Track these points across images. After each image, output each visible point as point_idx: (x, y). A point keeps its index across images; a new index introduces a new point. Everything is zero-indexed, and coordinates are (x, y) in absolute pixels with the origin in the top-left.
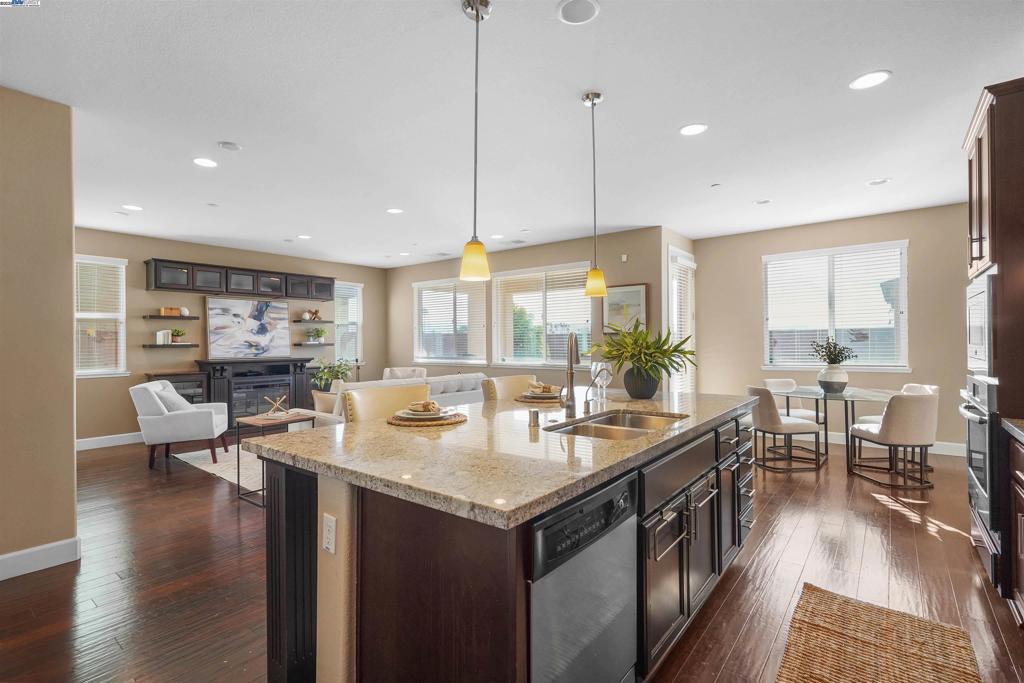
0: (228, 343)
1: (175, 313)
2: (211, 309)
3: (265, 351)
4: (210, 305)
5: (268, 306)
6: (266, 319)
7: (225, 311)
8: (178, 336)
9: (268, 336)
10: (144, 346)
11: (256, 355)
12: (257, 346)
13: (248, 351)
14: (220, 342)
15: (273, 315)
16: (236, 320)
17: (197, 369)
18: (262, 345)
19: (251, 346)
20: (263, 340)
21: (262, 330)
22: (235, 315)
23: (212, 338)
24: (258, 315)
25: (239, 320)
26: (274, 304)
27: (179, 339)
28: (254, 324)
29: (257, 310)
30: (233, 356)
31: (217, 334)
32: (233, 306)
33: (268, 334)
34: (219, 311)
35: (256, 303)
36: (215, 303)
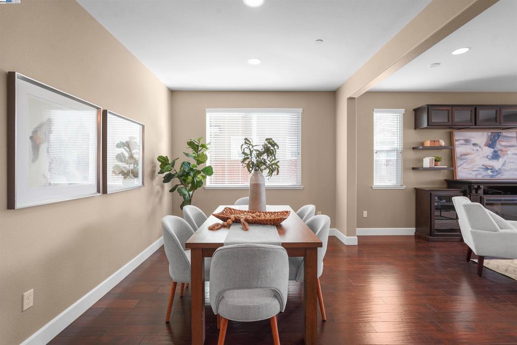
0: (470, 166)
1: (436, 145)
2: (457, 140)
3: (499, 172)
4: (456, 138)
5: (499, 136)
6: (498, 147)
7: (467, 141)
8: (438, 161)
9: (501, 160)
10: (413, 169)
11: (492, 176)
12: (492, 169)
13: (485, 173)
14: (465, 166)
15: (503, 143)
16: (475, 148)
17: (446, 186)
18: (497, 168)
19: (487, 169)
20: (497, 164)
21: (496, 156)
22: (474, 144)
23: (458, 162)
24: (491, 144)
25: (478, 148)
26: (504, 134)
27: (439, 163)
28: (489, 151)
29: (491, 140)
30: (474, 177)
31: (462, 159)
32: (472, 138)
33: (500, 159)
34: (462, 142)
35: (490, 134)
36: (459, 136)
